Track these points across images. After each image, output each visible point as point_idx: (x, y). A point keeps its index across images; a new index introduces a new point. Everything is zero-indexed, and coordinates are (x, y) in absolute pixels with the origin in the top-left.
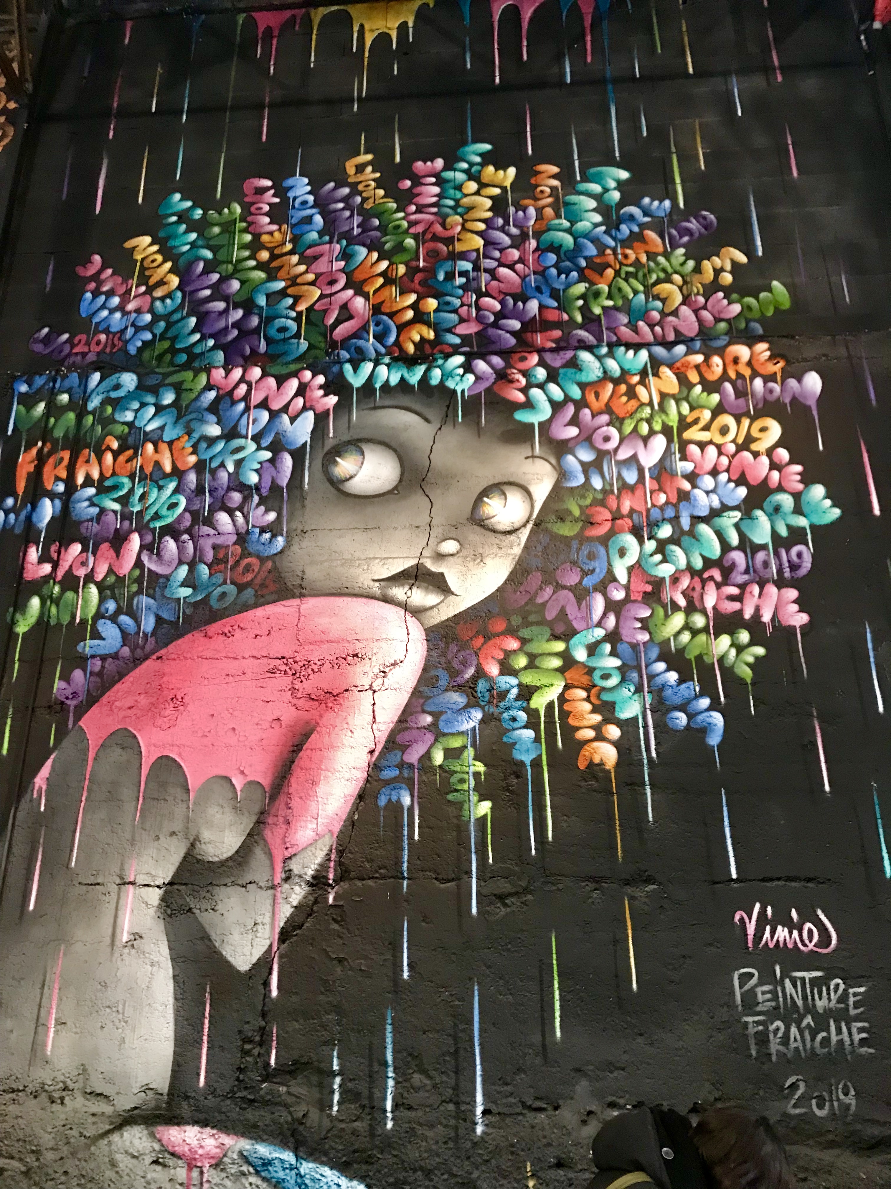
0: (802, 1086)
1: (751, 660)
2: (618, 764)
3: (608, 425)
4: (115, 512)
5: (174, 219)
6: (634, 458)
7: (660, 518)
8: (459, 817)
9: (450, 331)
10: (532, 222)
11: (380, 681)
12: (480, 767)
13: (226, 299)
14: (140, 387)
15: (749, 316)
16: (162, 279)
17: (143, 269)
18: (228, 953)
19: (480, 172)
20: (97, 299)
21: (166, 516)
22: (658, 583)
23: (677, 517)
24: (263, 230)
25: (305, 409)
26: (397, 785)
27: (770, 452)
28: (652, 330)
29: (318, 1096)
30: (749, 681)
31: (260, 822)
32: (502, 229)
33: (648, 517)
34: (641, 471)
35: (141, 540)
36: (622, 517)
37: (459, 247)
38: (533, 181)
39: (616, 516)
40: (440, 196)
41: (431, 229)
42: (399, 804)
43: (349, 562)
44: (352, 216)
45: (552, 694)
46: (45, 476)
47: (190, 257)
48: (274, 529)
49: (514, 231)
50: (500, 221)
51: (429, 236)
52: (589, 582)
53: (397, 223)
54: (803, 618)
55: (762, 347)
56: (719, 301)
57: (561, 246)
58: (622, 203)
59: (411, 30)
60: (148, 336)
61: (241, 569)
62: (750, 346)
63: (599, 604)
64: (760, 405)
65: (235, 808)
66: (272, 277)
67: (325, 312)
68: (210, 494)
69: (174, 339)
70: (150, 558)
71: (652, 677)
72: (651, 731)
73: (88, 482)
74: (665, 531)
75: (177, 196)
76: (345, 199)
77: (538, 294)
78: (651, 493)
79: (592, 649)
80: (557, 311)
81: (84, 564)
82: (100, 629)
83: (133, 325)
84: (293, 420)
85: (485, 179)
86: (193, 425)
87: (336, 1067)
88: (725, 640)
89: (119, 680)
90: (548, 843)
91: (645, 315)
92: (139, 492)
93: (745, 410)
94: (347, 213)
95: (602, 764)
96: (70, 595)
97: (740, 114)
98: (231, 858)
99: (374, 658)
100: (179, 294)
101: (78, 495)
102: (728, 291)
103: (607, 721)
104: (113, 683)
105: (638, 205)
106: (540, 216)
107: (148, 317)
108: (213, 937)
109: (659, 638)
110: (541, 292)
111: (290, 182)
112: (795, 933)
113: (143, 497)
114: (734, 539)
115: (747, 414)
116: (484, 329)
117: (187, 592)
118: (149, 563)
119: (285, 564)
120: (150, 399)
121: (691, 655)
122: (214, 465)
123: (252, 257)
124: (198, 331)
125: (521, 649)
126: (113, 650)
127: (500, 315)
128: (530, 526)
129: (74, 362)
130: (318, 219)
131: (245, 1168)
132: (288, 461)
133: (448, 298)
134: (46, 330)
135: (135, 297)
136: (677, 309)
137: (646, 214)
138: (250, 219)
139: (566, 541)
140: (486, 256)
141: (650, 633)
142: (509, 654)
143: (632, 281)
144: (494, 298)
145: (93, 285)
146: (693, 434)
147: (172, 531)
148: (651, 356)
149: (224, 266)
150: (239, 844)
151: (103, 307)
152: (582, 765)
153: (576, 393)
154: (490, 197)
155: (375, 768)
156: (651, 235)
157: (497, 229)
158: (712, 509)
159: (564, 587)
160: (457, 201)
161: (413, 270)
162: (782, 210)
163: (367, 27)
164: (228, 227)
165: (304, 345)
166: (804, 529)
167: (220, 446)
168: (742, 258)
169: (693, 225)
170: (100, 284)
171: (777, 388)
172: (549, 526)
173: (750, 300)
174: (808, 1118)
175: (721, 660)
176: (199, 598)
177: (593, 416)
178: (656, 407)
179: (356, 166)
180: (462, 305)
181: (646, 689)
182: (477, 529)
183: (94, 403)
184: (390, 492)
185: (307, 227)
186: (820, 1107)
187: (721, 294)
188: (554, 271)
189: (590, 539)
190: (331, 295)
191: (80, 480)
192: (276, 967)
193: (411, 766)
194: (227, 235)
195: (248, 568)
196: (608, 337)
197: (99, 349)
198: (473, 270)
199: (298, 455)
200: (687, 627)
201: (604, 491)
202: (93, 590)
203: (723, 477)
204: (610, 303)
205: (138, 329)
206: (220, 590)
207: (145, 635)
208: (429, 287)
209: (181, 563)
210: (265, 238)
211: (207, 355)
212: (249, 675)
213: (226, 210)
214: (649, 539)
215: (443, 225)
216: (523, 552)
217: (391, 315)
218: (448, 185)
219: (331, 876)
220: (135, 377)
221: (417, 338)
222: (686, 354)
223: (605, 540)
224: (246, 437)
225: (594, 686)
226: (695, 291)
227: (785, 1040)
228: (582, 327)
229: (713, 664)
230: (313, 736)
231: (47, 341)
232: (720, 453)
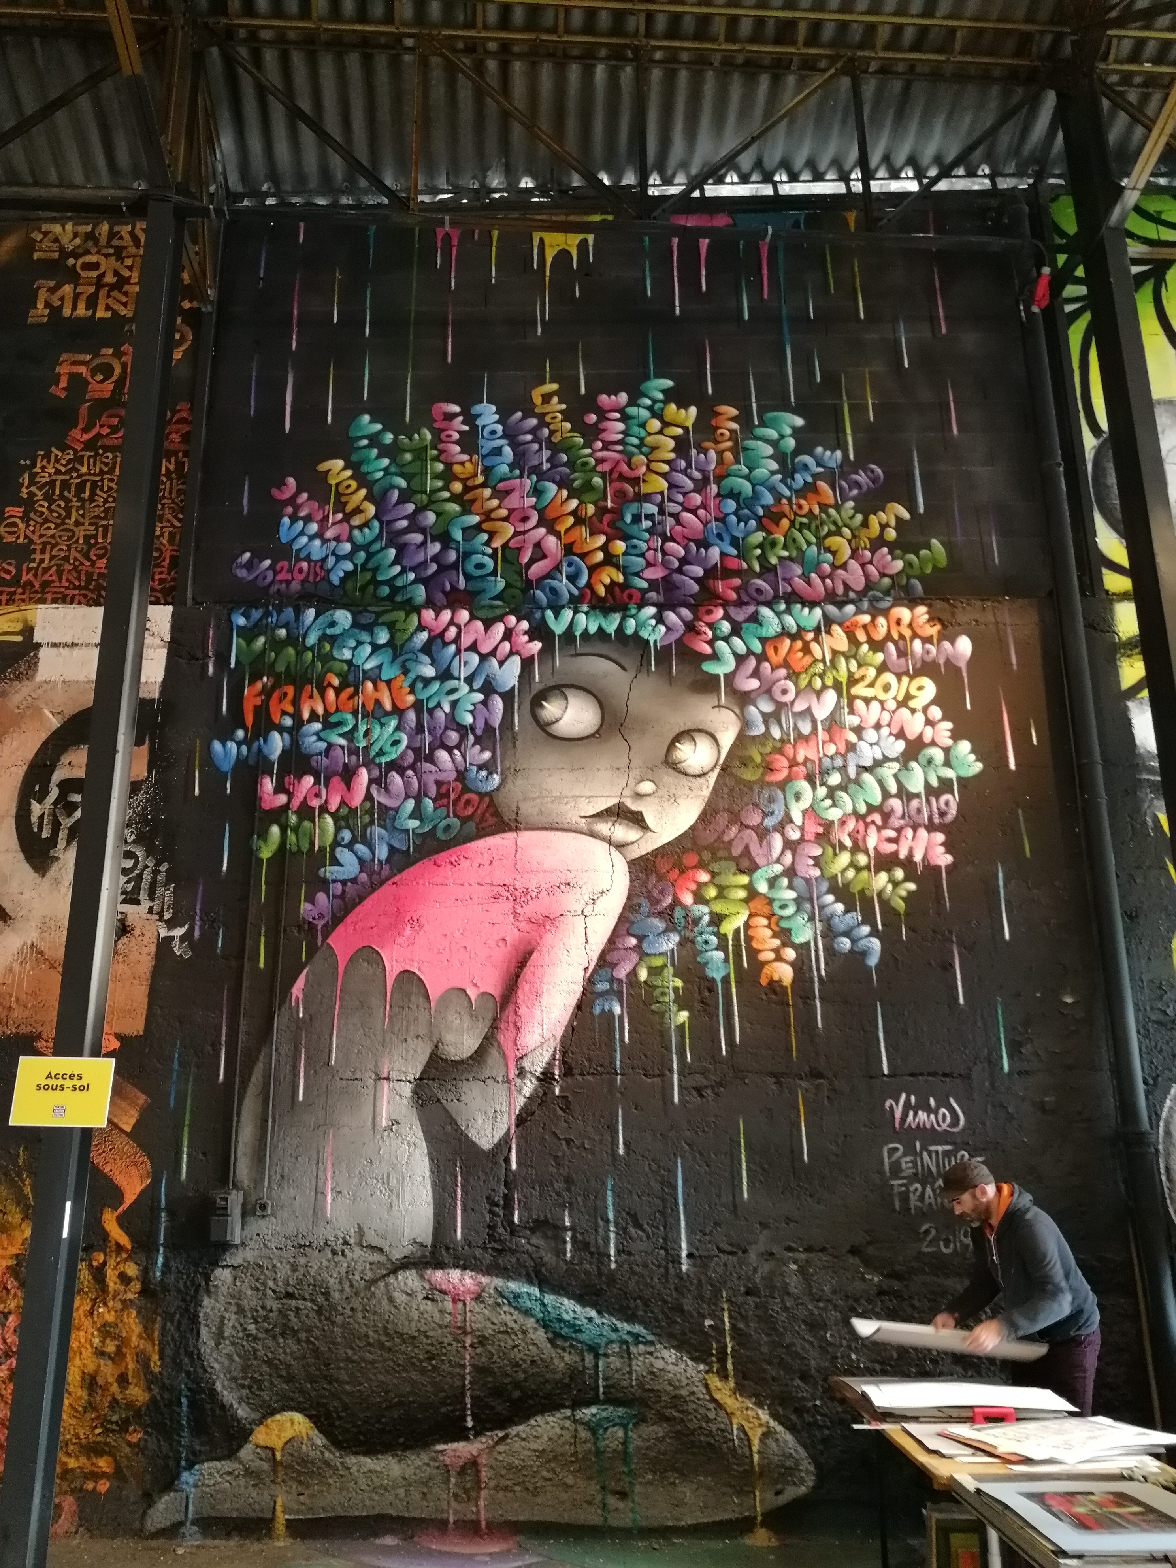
0: (933, 1232)
1: (904, 894)
2: (794, 981)
3: (785, 679)
4: (342, 747)
5: (365, 442)
6: (809, 711)
7: (830, 767)
8: (662, 1024)
9: (637, 574)
10: (713, 467)
11: (590, 907)
12: (679, 983)
13: (423, 530)
14: (355, 625)
15: (911, 572)
16: (358, 507)
17: (338, 495)
18: (473, 1134)
19: (662, 410)
20: (295, 525)
21: (390, 753)
22: (828, 826)
23: (845, 767)
24: (454, 460)
25: (511, 653)
26: (609, 997)
27: (925, 709)
28: (823, 582)
29: (553, 1245)
30: (902, 912)
31: (494, 1027)
32: (685, 472)
33: (820, 766)
34: (814, 722)
35: (369, 774)
36: (798, 764)
37: (645, 489)
38: (713, 423)
39: (793, 763)
40: (625, 433)
41: (618, 469)
42: (611, 1012)
43: (559, 799)
44: (540, 449)
45: (739, 921)
46: (272, 710)
47: (384, 484)
48: (489, 767)
49: (697, 475)
50: (683, 464)
51: (615, 475)
52: (769, 822)
53: (586, 459)
54: (949, 859)
55: (922, 610)
56: (884, 556)
57: (740, 493)
58: (796, 452)
59: (591, 249)
60: (349, 566)
61: (461, 803)
62: (911, 609)
63: (777, 842)
64: (919, 665)
65: (471, 1015)
66: (467, 510)
67: (519, 549)
68: (430, 733)
69: (375, 570)
70: (379, 792)
71: (822, 907)
72: (821, 953)
73: (314, 717)
74: (835, 779)
75: (366, 418)
76: (533, 431)
77: (719, 542)
78: (824, 743)
79: (772, 882)
80: (737, 560)
81: (318, 795)
82: (338, 856)
83: (333, 553)
84: (501, 663)
85: (668, 419)
86: (409, 665)
87: (568, 1224)
88: (883, 877)
89: (360, 902)
90: (736, 1045)
91: (817, 569)
92: (362, 728)
93: (905, 669)
94: (536, 446)
95: (780, 981)
96: (307, 824)
97: (906, 365)
98: (471, 1057)
99: (584, 887)
100: (376, 524)
101: (305, 728)
102: (892, 547)
103: (784, 945)
104: (354, 906)
105: (811, 454)
106: (721, 461)
107: (347, 547)
108: (459, 1122)
109: (828, 874)
110: (722, 540)
111: (477, 409)
112: (932, 1117)
113: (367, 733)
114: (893, 788)
115: (907, 673)
116: (670, 574)
117: (414, 824)
118: (379, 796)
119: (500, 799)
120: (365, 637)
121: (855, 889)
122: (431, 705)
123: (446, 488)
124: (399, 564)
125: (711, 882)
126: (352, 876)
127: (684, 561)
128: (717, 770)
129: (279, 590)
130: (508, 451)
131: (500, 1300)
132: (498, 704)
133: (636, 541)
134: (247, 555)
135: (333, 524)
136: (846, 563)
137: (819, 464)
138: (441, 446)
139: (749, 785)
140: (670, 500)
141: (821, 870)
142: (700, 885)
143: (805, 532)
144: (678, 543)
145: (290, 510)
146: (859, 690)
147: (395, 766)
148: (825, 615)
149: (419, 496)
150: (477, 1046)
151: (302, 533)
152: (764, 981)
153: (757, 647)
154: (673, 437)
155: (590, 982)
156: (823, 485)
157: (681, 472)
158: (874, 760)
159: (747, 827)
160: (641, 439)
161: (602, 511)
162: (942, 467)
163: (547, 242)
164: (420, 453)
165: (501, 584)
166: (951, 780)
167: (435, 686)
168: (906, 515)
169: (862, 478)
170: (297, 508)
171: (932, 649)
172: (734, 770)
173: (912, 557)
174: (937, 1255)
175: (880, 894)
176: (426, 829)
177: (773, 669)
178: (828, 663)
179: (542, 396)
180: (649, 549)
181: (817, 918)
182: (671, 771)
183: (312, 639)
184: (592, 736)
185: (498, 459)
186: (947, 1246)
187: (885, 550)
188: (733, 518)
189: (770, 784)
190: (524, 533)
191: (306, 715)
192: (514, 1146)
193: (620, 981)
194: (419, 463)
195: (468, 803)
196: (783, 587)
197: (302, 577)
198: (659, 513)
199: (508, 697)
200: (853, 864)
201: (782, 740)
202: (329, 820)
203: (885, 731)
204: (785, 554)
205: (339, 558)
206: (444, 823)
207: (380, 862)
208: (618, 529)
209: (407, 797)
210: (457, 468)
211: (408, 588)
212: (475, 899)
213: (416, 436)
214: (821, 785)
215: (629, 465)
216: (712, 793)
217: (583, 556)
218: (631, 422)
219: (557, 1072)
220: (349, 616)
221: (607, 581)
222: (856, 614)
223: (782, 785)
224: (459, 679)
225: (774, 915)
226: (863, 545)
227: (922, 1198)
228: (759, 576)
229: (873, 897)
230: (535, 954)
231: (249, 566)
232: (883, 709)
